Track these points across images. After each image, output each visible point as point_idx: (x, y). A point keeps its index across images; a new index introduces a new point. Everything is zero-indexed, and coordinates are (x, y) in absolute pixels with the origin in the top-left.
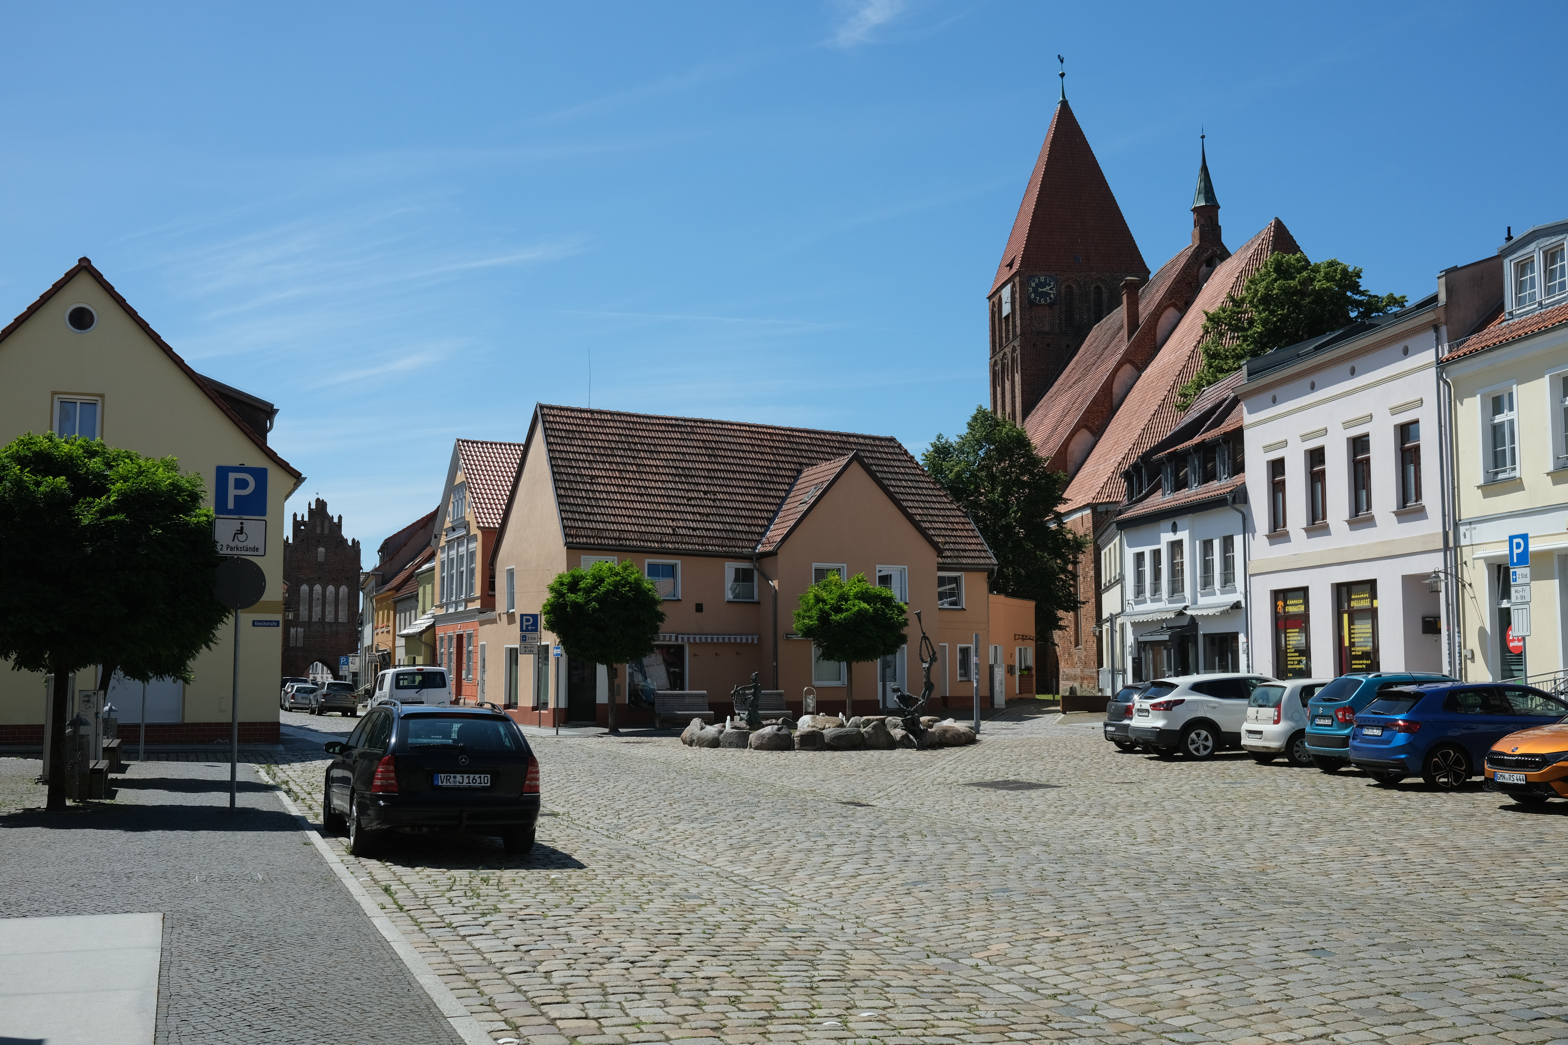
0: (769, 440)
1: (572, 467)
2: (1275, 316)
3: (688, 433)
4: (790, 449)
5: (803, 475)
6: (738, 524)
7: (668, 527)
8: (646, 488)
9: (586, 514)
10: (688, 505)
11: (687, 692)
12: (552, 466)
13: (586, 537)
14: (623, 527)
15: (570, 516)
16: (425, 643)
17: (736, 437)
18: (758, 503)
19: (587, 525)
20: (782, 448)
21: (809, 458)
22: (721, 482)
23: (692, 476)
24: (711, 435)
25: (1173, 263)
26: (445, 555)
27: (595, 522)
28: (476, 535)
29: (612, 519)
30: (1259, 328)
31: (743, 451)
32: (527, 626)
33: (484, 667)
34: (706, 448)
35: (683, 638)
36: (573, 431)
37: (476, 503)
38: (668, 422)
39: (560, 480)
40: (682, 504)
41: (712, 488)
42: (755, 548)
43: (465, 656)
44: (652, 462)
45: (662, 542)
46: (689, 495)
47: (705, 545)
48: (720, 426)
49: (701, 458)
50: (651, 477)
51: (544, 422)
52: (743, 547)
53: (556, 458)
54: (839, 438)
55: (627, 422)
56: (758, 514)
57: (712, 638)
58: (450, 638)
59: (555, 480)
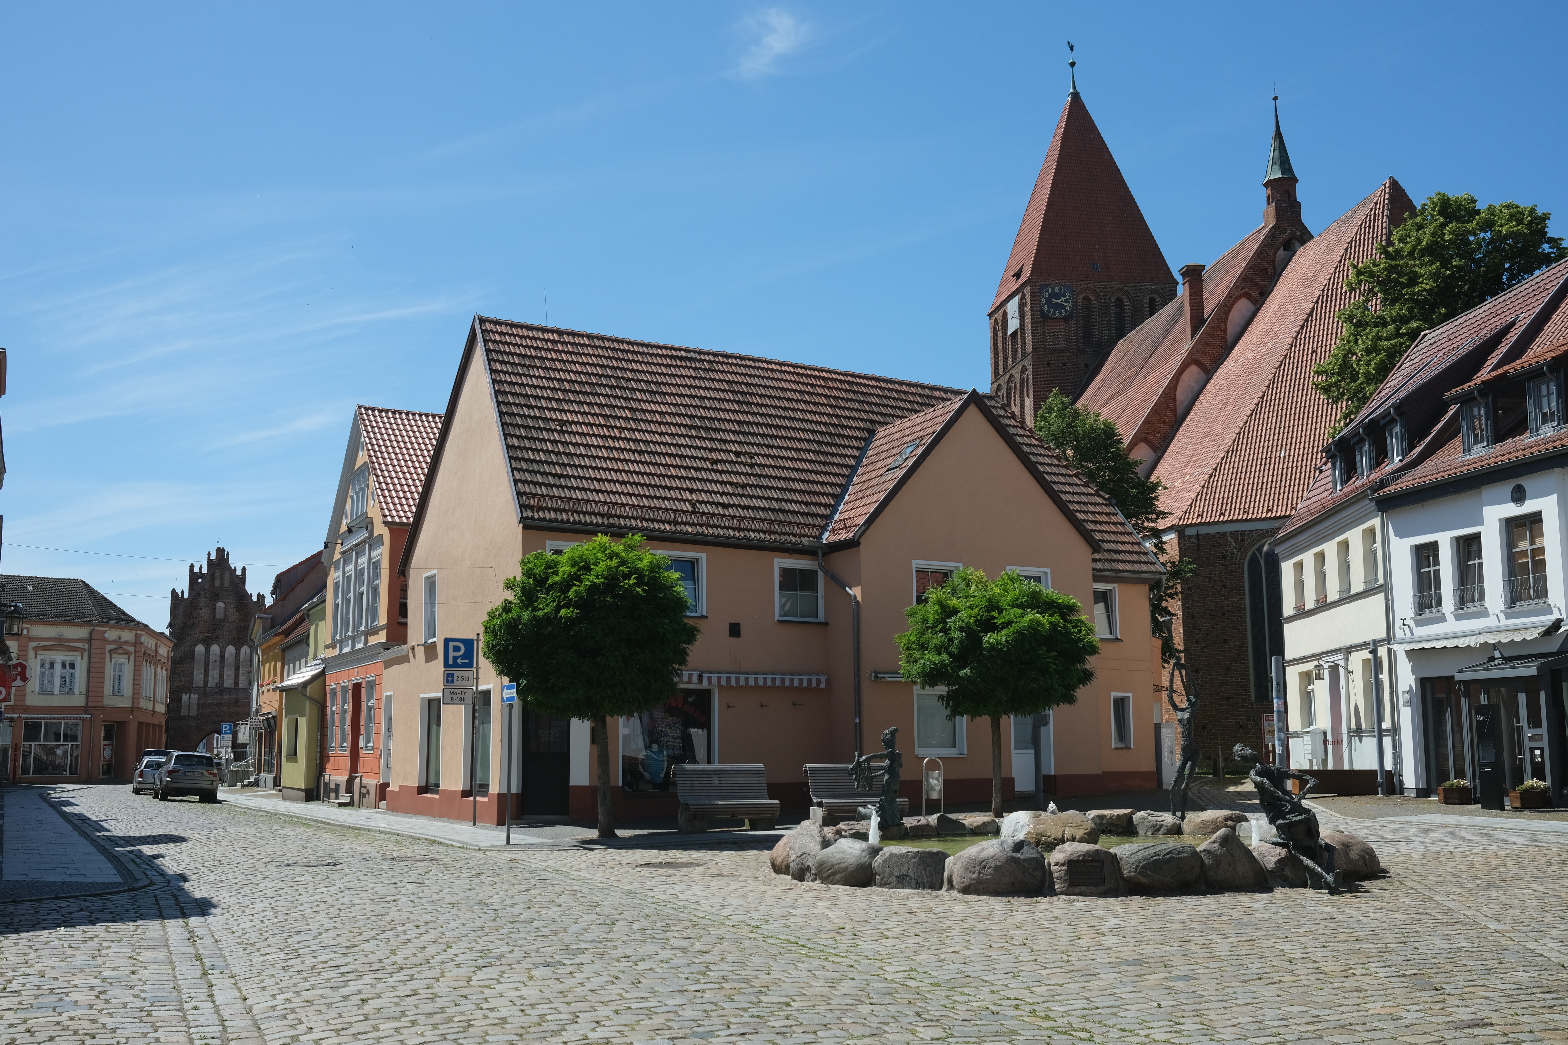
0: (823, 387)
1: (530, 407)
2: (1447, 269)
3: (705, 370)
4: (854, 401)
5: (878, 436)
6: (791, 501)
7: (684, 501)
8: (646, 442)
9: (554, 475)
10: (713, 470)
11: (716, 766)
12: (499, 403)
13: (555, 510)
14: (613, 498)
15: (528, 477)
16: (310, 698)
17: (776, 380)
18: (817, 473)
19: (555, 492)
20: (843, 399)
21: (882, 414)
22: (760, 440)
23: (716, 430)
24: (740, 374)
25: (1235, 253)
26: (340, 573)
27: (569, 488)
28: (381, 536)
29: (596, 485)
30: (1429, 285)
31: (788, 400)
32: (455, 658)
33: (389, 729)
34: (734, 392)
35: (710, 679)
36: (531, 357)
37: (382, 490)
38: (674, 353)
39: (511, 424)
40: (703, 469)
41: (746, 448)
42: (819, 537)
43: (363, 715)
44: (653, 407)
45: (675, 523)
46: (714, 456)
47: (743, 530)
48: (752, 363)
49: (727, 406)
50: (653, 427)
51: (485, 341)
52: (801, 536)
53: (505, 393)
54: (920, 391)
55: (613, 349)
56: (818, 488)
57: (756, 679)
58: (345, 689)
59: (504, 424)
